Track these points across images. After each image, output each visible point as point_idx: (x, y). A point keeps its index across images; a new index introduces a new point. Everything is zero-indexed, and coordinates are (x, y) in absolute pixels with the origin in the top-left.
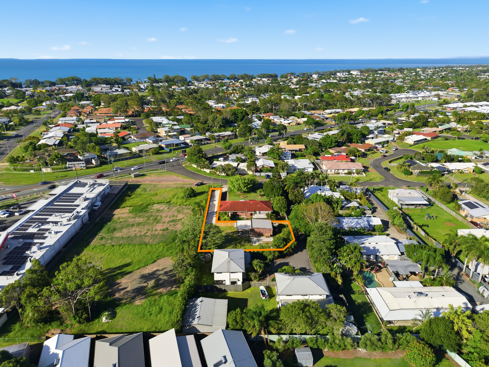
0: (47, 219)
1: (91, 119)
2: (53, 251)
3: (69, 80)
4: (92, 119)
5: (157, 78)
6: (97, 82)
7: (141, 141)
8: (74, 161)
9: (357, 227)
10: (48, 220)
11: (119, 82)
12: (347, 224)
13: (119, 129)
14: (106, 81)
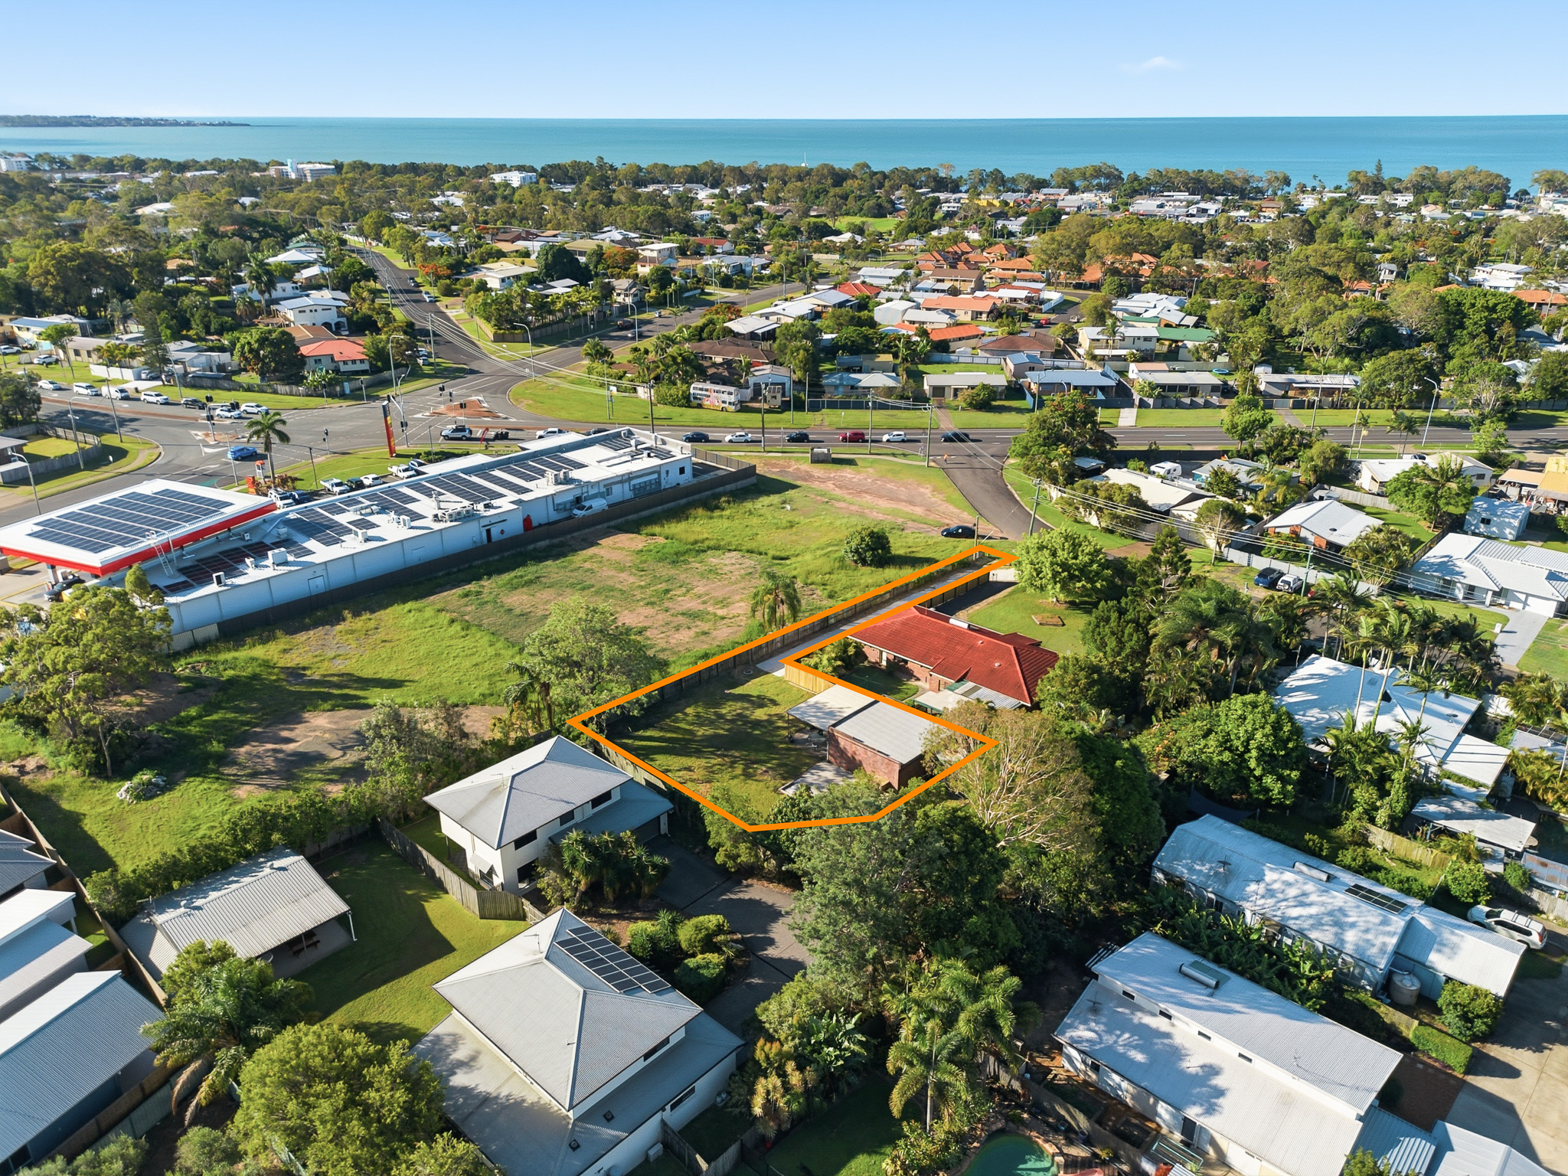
0: (414, 500)
1: (939, 281)
2: (320, 582)
3: (1084, 176)
4: (942, 281)
5: (1387, 175)
6: (1160, 184)
7: (991, 361)
8: (724, 384)
9: (1313, 935)
10: (410, 506)
11: (1238, 183)
12: (1270, 893)
13: (984, 316)
14: (1198, 181)
